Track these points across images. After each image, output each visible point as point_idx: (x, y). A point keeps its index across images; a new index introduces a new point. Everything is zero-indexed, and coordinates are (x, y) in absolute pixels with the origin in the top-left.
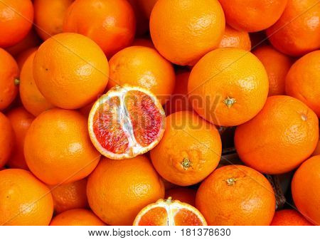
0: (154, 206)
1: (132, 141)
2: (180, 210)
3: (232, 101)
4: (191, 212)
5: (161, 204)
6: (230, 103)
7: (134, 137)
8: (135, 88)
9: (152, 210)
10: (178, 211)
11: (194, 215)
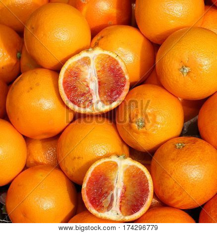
0: (107, 160)
1: (96, 98)
2: (130, 166)
3: (187, 69)
4: (140, 169)
5: (114, 159)
6: (185, 71)
7: (98, 95)
8: (106, 52)
9: (105, 162)
10: (128, 167)
11: (142, 172)
